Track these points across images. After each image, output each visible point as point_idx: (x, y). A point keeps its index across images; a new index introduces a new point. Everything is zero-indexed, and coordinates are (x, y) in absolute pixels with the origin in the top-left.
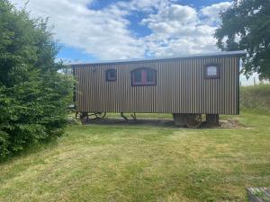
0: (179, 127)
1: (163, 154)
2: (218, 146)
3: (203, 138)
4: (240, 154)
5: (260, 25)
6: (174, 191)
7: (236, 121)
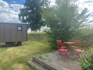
0: (8, 47)
1: (7, 55)
2: (23, 50)
3: (18, 49)
4: (29, 51)
5: (31, 16)
6: (15, 63)
7: (26, 43)
